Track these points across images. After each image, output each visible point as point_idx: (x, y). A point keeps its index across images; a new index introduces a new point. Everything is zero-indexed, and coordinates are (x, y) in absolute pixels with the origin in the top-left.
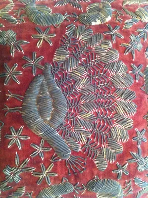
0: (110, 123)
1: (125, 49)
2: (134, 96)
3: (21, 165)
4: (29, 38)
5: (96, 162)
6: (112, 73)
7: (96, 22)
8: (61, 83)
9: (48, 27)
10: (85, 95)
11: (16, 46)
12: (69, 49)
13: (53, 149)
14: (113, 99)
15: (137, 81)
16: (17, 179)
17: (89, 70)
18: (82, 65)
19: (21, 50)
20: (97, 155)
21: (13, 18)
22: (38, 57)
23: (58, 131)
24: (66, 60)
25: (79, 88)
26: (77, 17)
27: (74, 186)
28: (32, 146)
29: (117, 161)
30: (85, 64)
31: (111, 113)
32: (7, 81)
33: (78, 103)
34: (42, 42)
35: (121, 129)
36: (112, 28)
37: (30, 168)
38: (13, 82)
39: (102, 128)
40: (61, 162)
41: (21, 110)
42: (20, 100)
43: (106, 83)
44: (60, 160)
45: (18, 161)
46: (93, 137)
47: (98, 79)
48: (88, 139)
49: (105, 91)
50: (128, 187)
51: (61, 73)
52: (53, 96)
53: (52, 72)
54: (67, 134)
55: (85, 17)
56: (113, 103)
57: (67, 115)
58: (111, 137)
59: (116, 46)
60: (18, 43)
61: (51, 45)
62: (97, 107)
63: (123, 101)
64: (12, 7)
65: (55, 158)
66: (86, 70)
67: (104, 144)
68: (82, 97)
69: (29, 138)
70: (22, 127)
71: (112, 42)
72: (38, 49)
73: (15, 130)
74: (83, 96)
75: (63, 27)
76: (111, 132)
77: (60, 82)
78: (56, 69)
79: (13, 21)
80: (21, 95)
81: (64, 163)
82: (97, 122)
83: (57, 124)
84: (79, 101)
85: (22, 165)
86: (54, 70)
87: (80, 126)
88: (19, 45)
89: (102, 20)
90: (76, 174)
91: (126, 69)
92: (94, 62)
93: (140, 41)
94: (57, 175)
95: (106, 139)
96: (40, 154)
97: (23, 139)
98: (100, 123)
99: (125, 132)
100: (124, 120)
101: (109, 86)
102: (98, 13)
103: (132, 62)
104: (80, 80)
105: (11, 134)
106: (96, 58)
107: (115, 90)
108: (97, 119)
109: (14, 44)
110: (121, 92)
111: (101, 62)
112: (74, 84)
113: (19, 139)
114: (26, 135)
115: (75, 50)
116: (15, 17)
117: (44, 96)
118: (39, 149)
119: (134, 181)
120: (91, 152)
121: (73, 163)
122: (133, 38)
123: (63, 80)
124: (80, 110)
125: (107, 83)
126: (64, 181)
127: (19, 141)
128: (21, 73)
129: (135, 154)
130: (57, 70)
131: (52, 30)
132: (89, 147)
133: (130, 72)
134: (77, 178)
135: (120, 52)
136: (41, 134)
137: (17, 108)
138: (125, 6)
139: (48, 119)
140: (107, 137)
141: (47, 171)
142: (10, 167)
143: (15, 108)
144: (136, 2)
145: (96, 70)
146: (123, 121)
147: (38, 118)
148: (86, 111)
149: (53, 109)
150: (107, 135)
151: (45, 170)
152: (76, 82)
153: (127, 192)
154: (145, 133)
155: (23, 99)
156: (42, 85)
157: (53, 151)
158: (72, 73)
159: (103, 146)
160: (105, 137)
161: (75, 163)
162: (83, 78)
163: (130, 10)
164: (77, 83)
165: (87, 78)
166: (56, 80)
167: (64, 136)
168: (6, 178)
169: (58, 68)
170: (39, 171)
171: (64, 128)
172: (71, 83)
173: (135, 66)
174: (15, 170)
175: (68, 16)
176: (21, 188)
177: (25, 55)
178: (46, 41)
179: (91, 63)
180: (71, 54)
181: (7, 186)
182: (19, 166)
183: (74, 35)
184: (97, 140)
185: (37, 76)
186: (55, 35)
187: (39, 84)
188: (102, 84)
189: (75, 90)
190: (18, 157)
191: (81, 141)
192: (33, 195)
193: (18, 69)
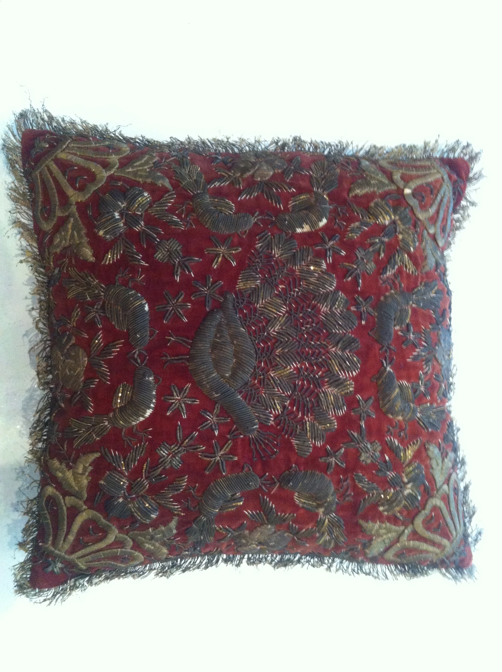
0: (318, 384)
1: (346, 273)
2: (358, 345)
3: (185, 440)
4: (200, 254)
5: (294, 442)
6: (324, 309)
7: (303, 228)
8: (248, 323)
9: (229, 236)
10: (281, 342)
11: (183, 265)
12: (260, 272)
13: (232, 419)
14: (323, 348)
15: (363, 323)
16: (177, 463)
17: (290, 304)
18: (278, 296)
19: (189, 272)
20: (296, 431)
21: (175, 218)
22: (214, 282)
23: (240, 393)
24: (255, 288)
25: (274, 331)
26: (274, 219)
27: (261, 477)
28: (202, 414)
29: (327, 443)
30: (283, 295)
31: (321, 370)
32: (169, 317)
33: (271, 354)
34: (220, 259)
35: (334, 396)
36: (327, 239)
37: (198, 446)
38: (177, 318)
39: (306, 391)
40: (243, 440)
41: (188, 360)
42: (186, 345)
43: (314, 325)
44: (242, 436)
45: (181, 436)
46: (292, 404)
47: (302, 318)
48: (284, 407)
49: (313, 336)
50: (345, 487)
51: (247, 307)
52: (235, 342)
53: (234, 306)
54: (254, 399)
55: (285, 220)
56: (324, 355)
57: (255, 370)
58: (318, 405)
59: (332, 267)
60: (186, 261)
61: (234, 264)
62: (299, 359)
63: (340, 353)
64: (172, 199)
65: (235, 433)
66: (285, 304)
67: (307, 416)
68: (277, 344)
69: (197, 402)
70: (189, 385)
71: (326, 261)
72: (215, 270)
73: (178, 389)
74: (279, 342)
75: (252, 235)
76: (320, 398)
77: (246, 321)
78: (240, 301)
79: (176, 223)
80: (188, 339)
81: (247, 442)
82: (298, 383)
83: (240, 383)
84: (272, 350)
85: (187, 441)
86: (238, 302)
87: (274, 388)
88: (187, 263)
89: (313, 225)
90: (264, 459)
91: (346, 302)
92: (298, 292)
93: (372, 258)
94: (236, 459)
95: (311, 408)
96: (213, 426)
97: (190, 402)
98: (303, 385)
99: (340, 400)
100: (339, 382)
101: (319, 329)
102: (307, 215)
103: (357, 292)
104: (275, 318)
105: (173, 395)
106: (300, 285)
107: (329, 335)
108: (298, 377)
109: (179, 262)
110: (337, 338)
111: (308, 292)
112: (267, 324)
113: (184, 403)
114: (193, 398)
115: (269, 273)
116: (179, 216)
117: (223, 342)
118: (212, 419)
119: (353, 480)
120: (288, 427)
121: (262, 443)
122: (360, 254)
123: (250, 318)
124: (274, 364)
125: (316, 324)
126: (246, 469)
127: (183, 405)
128: (189, 305)
129: (355, 434)
130: (242, 303)
131: (236, 240)
132: (285, 420)
133: (353, 308)
134: (266, 465)
135: (337, 277)
136: (216, 395)
137: (183, 357)
138: (353, 197)
139: (227, 375)
140: (313, 406)
141: (222, 453)
142: (167, 444)
143: (180, 357)
144: (372, 190)
145: (300, 305)
146: (337, 383)
147: (213, 373)
148: (282, 366)
149: (234, 360)
150: (313, 403)
151: (219, 449)
152: (269, 321)
153: (343, 496)
154: (372, 404)
155: (190, 344)
156: (220, 325)
157: (233, 423)
158: (264, 308)
159: (307, 419)
160: (310, 405)
161: (264, 442)
162: (280, 316)
163: (359, 204)
164: (270, 323)
165: (287, 315)
166: (240, 317)
167: (250, 400)
168: (160, 461)
169: (244, 300)
170: (211, 452)
171: (250, 389)
172: (261, 322)
173: (361, 299)
174: (176, 448)
175: (260, 217)
176: (181, 479)
177: (194, 279)
178: (226, 259)
179: (292, 293)
180: (262, 280)
181: (160, 475)
182: (182, 443)
183: (268, 249)
184: (298, 409)
185: (212, 311)
186: (240, 249)
187: (215, 323)
188: (308, 326)
189: (268, 334)
190: (181, 430)
191: (274, 409)
192: (198, 491)
193: (185, 301)
